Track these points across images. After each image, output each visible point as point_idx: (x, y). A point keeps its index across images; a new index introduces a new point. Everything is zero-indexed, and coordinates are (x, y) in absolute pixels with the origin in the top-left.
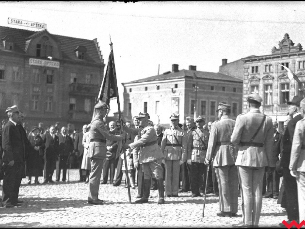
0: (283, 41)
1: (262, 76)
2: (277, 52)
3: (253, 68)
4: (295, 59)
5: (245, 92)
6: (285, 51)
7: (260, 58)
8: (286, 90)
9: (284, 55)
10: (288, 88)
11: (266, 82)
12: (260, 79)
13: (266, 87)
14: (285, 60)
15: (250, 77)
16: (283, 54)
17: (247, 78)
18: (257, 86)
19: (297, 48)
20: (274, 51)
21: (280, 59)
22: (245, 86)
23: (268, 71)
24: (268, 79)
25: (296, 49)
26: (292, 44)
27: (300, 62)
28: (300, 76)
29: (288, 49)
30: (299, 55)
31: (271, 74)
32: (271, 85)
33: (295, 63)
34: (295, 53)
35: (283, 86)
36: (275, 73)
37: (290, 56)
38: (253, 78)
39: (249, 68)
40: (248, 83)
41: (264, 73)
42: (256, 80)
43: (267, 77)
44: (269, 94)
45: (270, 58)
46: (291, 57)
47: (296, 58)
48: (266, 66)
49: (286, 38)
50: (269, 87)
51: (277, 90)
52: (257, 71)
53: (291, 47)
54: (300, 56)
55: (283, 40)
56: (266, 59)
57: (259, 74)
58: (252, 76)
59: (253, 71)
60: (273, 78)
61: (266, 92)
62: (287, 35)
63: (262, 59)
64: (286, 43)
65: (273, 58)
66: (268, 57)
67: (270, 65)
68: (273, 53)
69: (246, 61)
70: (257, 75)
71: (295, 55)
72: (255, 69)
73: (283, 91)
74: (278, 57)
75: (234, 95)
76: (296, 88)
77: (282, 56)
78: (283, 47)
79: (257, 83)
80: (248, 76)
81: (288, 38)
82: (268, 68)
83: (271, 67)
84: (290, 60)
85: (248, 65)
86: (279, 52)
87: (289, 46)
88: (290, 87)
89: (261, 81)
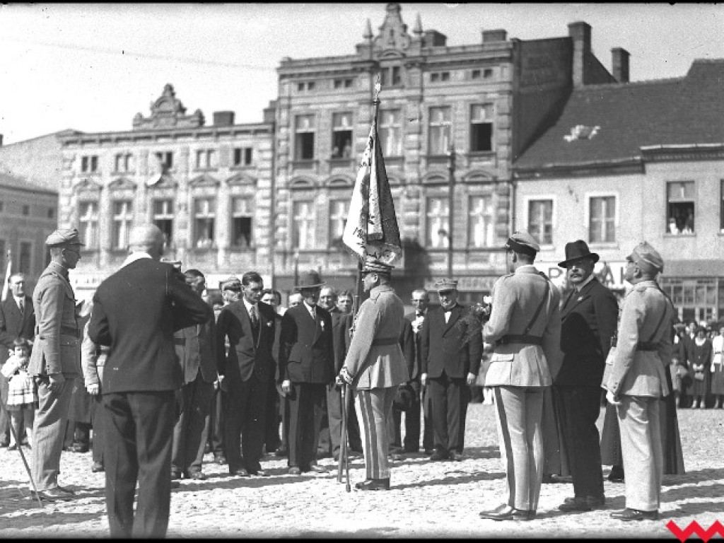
0: (161, 101)
1: (107, 180)
2: (145, 126)
3: (85, 159)
4: (189, 145)
5: (63, 218)
6: (165, 123)
7: (104, 137)
8: (164, 216)
9: (163, 133)
10: (170, 211)
11: (117, 195)
12: (101, 188)
13: (117, 206)
14: (164, 146)
15: (76, 181)
16: (160, 131)
17: (71, 183)
18: (96, 205)
19: (192, 119)
20: (138, 122)
21: (152, 142)
22: (63, 201)
23: (122, 169)
24: (124, 189)
25: (192, 122)
26: (182, 109)
27: (199, 152)
28: (201, 184)
29: (172, 120)
30: (199, 135)
31: (129, 177)
32: (129, 203)
33: (188, 154)
34: (187, 131)
35: (157, 205)
36: (141, 174)
37: (177, 136)
38: (85, 183)
39: (74, 159)
40: (73, 195)
41: (113, 174)
42: (93, 190)
43: (120, 182)
44: (124, 224)
45: (128, 139)
46: (180, 140)
47: (190, 142)
48: (118, 157)
49: (168, 94)
50: (125, 206)
51: (142, 214)
52: (94, 167)
53: (179, 115)
54: (202, 139)
55: (162, 98)
56: (118, 140)
57: (100, 175)
58: (84, 178)
59: (84, 167)
60: (135, 187)
61: (117, 218)
62: (170, 88)
63: (108, 140)
64: (167, 107)
65: (136, 139)
66: (123, 136)
67: (128, 156)
68: (136, 128)
69: (68, 143)
70: (96, 179)
71: (189, 135)
72: (91, 163)
73: (159, 217)
74: (148, 138)
75: (24, 223)
76: (189, 210)
77: (158, 137)
78: (159, 116)
79: (94, 196)
80: (72, 177)
81: (173, 94)
82: (121, 161)
83: (131, 160)
84: (176, 147)
85: (72, 152)
86: (151, 126)
87: (173, 113)
88: (176, 209)
89: (105, 192)
